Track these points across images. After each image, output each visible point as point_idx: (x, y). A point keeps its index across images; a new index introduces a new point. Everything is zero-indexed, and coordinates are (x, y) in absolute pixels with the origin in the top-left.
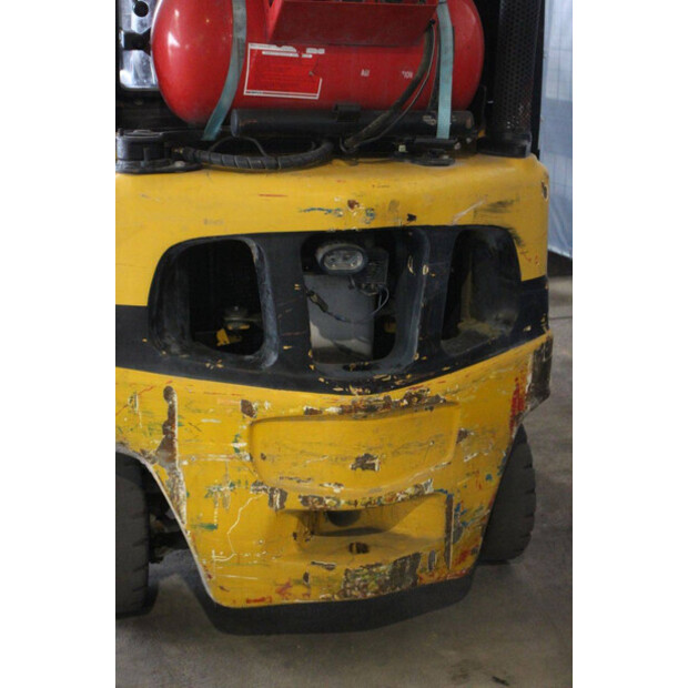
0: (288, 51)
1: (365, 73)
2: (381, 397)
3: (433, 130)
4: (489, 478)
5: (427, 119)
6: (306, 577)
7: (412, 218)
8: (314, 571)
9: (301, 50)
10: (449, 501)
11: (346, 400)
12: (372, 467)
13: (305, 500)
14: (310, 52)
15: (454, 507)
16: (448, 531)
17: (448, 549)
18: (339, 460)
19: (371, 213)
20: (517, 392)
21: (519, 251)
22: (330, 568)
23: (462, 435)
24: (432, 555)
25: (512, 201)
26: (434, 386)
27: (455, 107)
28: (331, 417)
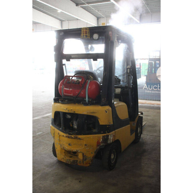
0: (68, 89)
1: (77, 92)
2: (70, 136)
3: (86, 101)
4: (92, 153)
5: (85, 99)
6: (63, 158)
7: (74, 112)
8: (64, 158)
9: (69, 89)
10: (83, 154)
11: (66, 135)
12: (70, 145)
13: (63, 147)
14: (70, 89)
15: (84, 155)
16: (83, 159)
17: (83, 161)
18: (67, 143)
19: (68, 111)
20: (98, 141)
21: (99, 120)
22: (65, 158)
23: (85, 145)
24: (80, 161)
25: (96, 112)
26: (79, 136)
27: (89, 98)
28: (65, 137)
